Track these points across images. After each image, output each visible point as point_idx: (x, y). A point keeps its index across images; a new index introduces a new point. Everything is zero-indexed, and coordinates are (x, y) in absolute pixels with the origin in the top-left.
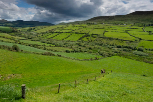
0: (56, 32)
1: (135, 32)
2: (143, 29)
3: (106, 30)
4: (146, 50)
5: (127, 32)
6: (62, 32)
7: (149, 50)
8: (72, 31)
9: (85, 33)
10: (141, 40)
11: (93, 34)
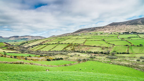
0: (45, 44)
1: (110, 40)
2: (117, 36)
3: (87, 40)
4: (118, 53)
5: (104, 40)
6: (49, 43)
7: (120, 53)
8: (59, 42)
9: (69, 43)
10: (114, 46)
11: (75, 44)
